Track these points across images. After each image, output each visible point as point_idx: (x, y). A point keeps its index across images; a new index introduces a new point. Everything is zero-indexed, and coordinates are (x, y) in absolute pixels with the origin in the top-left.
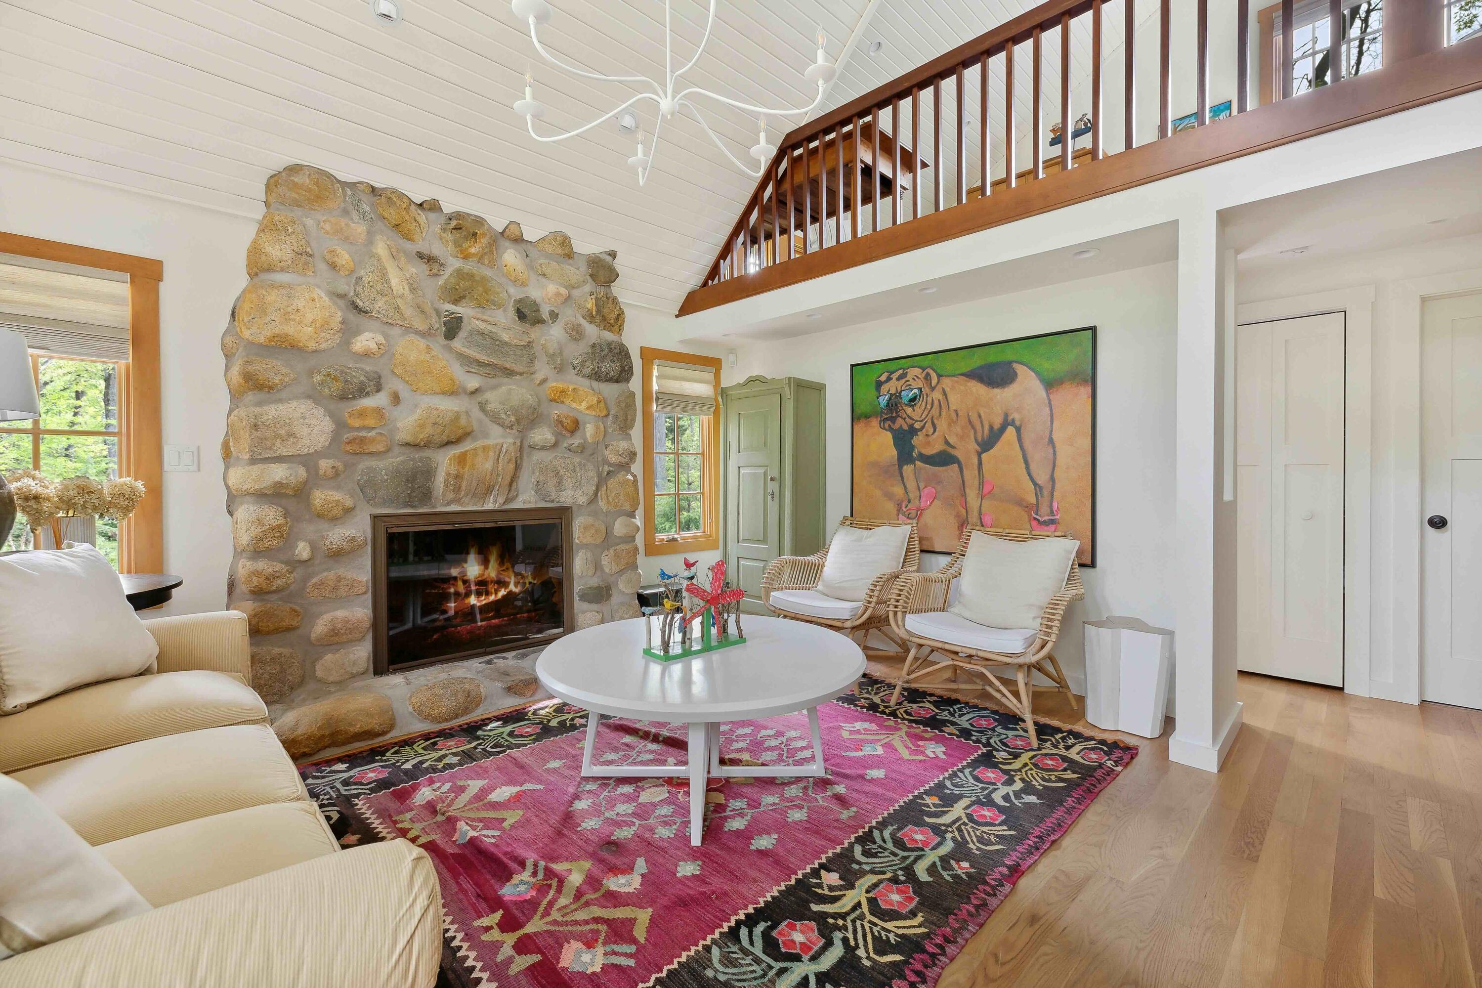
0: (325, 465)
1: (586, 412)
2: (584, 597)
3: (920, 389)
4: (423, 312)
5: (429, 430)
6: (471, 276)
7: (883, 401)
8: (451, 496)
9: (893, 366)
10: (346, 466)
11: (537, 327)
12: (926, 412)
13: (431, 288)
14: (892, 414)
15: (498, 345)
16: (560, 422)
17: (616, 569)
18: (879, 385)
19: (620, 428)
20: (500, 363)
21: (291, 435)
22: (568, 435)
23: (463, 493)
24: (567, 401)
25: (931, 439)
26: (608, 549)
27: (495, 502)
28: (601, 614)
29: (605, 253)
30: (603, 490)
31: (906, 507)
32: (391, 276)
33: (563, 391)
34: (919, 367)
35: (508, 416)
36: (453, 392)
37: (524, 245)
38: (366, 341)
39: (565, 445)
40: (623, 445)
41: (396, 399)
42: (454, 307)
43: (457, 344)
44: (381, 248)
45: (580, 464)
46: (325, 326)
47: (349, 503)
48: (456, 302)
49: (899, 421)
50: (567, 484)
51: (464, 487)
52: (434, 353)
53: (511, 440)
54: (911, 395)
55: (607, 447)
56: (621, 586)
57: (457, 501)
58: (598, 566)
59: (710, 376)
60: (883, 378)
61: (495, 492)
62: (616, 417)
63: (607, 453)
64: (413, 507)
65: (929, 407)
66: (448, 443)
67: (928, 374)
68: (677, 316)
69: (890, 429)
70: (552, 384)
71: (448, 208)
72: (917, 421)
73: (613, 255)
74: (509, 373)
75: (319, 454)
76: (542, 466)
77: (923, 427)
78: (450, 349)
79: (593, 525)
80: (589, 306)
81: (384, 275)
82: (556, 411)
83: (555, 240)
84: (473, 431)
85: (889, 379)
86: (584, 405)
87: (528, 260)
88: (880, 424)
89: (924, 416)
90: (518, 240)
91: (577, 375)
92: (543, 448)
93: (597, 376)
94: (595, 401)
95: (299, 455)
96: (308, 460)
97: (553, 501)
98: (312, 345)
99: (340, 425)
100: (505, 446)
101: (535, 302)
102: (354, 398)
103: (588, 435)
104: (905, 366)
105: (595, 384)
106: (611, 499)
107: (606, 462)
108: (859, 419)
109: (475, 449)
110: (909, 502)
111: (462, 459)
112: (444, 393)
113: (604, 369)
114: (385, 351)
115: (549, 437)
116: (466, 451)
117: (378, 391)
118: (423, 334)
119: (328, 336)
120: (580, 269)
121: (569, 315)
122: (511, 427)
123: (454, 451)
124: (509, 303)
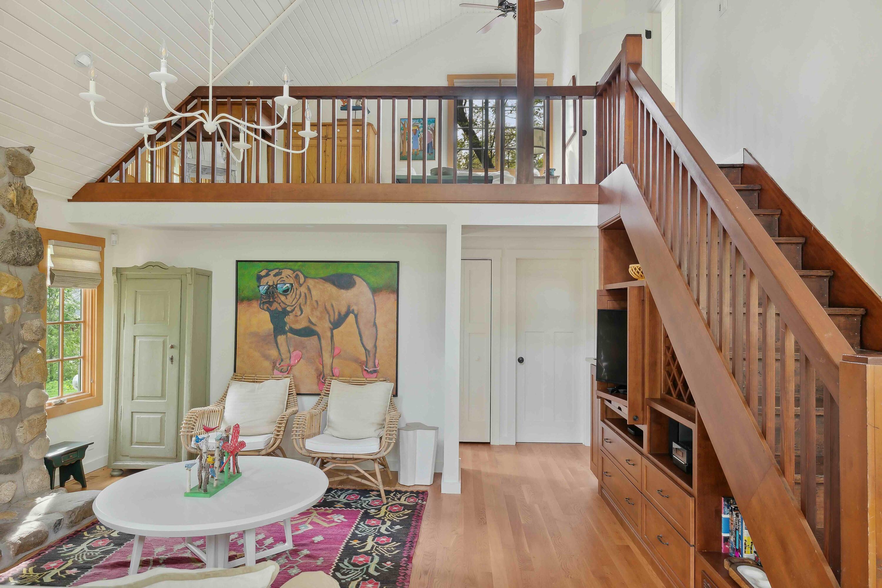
1: (6, 295)
3: (292, 285)
7: (263, 289)
9: (271, 266)
12: (295, 300)
14: (270, 299)
17: (29, 437)
18: (259, 278)
19: (34, 308)
25: (299, 318)
26: (22, 421)
28: (16, 484)
29: (24, 147)
30: (18, 366)
31: (279, 365)
34: (291, 269)
40: (36, 323)
49: (275, 306)
54: (285, 287)
55: (22, 326)
56: (31, 454)
58: (12, 439)
59: (96, 254)
60: (263, 273)
62: (31, 298)
63: (22, 332)
65: (298, 297)
67: (297, 275)
68: (69, 200)
69: (268, 310)
72: (289, 306)
73: (30, 150)
77: (293, 311)
79: (9, 401)
80: (10, 197)
85: (267, 275)
86: (4, 289)
88: (260, 306)
89: (294, 303)
93: (16, 262)
94: (13, 285)
103: (7, 316)
104: (280, 267)
105: (12, 268)
106: (24, 374)
107: (20, 340)
108: (242, 300)
110: (282, 360)
113: (22, 255)
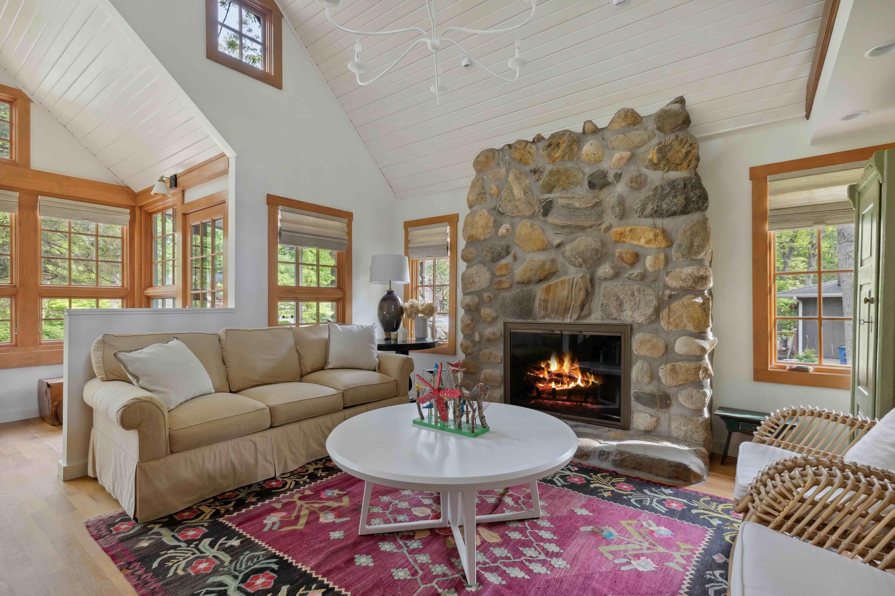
0: (486, 295)
1: (647, 246)
2: (639, 398)
4: (531, 204)
5: (529, 274)
6: (558, 172)
8: (543, 313)
10: (495, 296)
11: (605, 190)
13: (537, 188)
15: (573, 211)
16: (621, 258)
19: (683, 255)
20: (573, 223)
21: (473, 282)
22: (628, 267)
23: (549, 311)
24: (628, 240)
26: (666, 364)
27: (571, 318)
28: (655, 419)
29: (672, 103)
30: (665, 313)
32: (514, 190)
33: (621, 234)
35: (577, 259)
36: (546, 247)
37: (601, 133)
38: (502, 230)
39: (626, 275)
40: (689, 270)
41: (515, 258)
42: (549, 195)
43: (550, 219)
44: (511, 178)
45: (639, 290)
46: (487, 227)
47: (494, 314)
48: (550, 192)
50: (627, 306)
51: (549, 308)
52: (536, 227)
53: (581, 275)
55: (667, 274)
56: (681, 399)
57: (548, 316)
58: (653, 376)
61: (571, 311)
62: (680, 246)
63: (667, 279)
64: (524, 318)
66: (540, 281)
68: (807, 117)
70: (614, 230)
71: (546, 135)
73: (681, 101)
74: (582, 228)
75: (484, 290)
76: (605, 292)
78: (546, 222)
79: (649, 341)
80: (650, 156)
81: (511, 191)
82: (618, 251)
83: (619, 117)
84: (556, 272)
86: (642, 242)
87: (604, 142)
90: (596, 131)
91: (639, 217)
92: (605, 279)
93: (657, 213)
94: (651, 236)
95: (476, 291)
96: (479, 293)
97: (615, 319)
98: (482, 237)
99: (493, 275)
100: (575, 279)
101: (602, 172)
102: (498, 260)
103: (647, 265)
105: (659, 222)
106: (671, 320)
107: (666, 287)
109: (556, 283)
111: (548, 290)
112: (539, 250)
113: (665, 206)
114: (511, 232)
115: (607, 270)
116: (551, 285)
117: (508, 255)
118: (532, 217)
119: (489, 231)
120: (649, 128)
121: (631, 171)
122: (581, 266)
123: (545, 285)
124: (584, 180)
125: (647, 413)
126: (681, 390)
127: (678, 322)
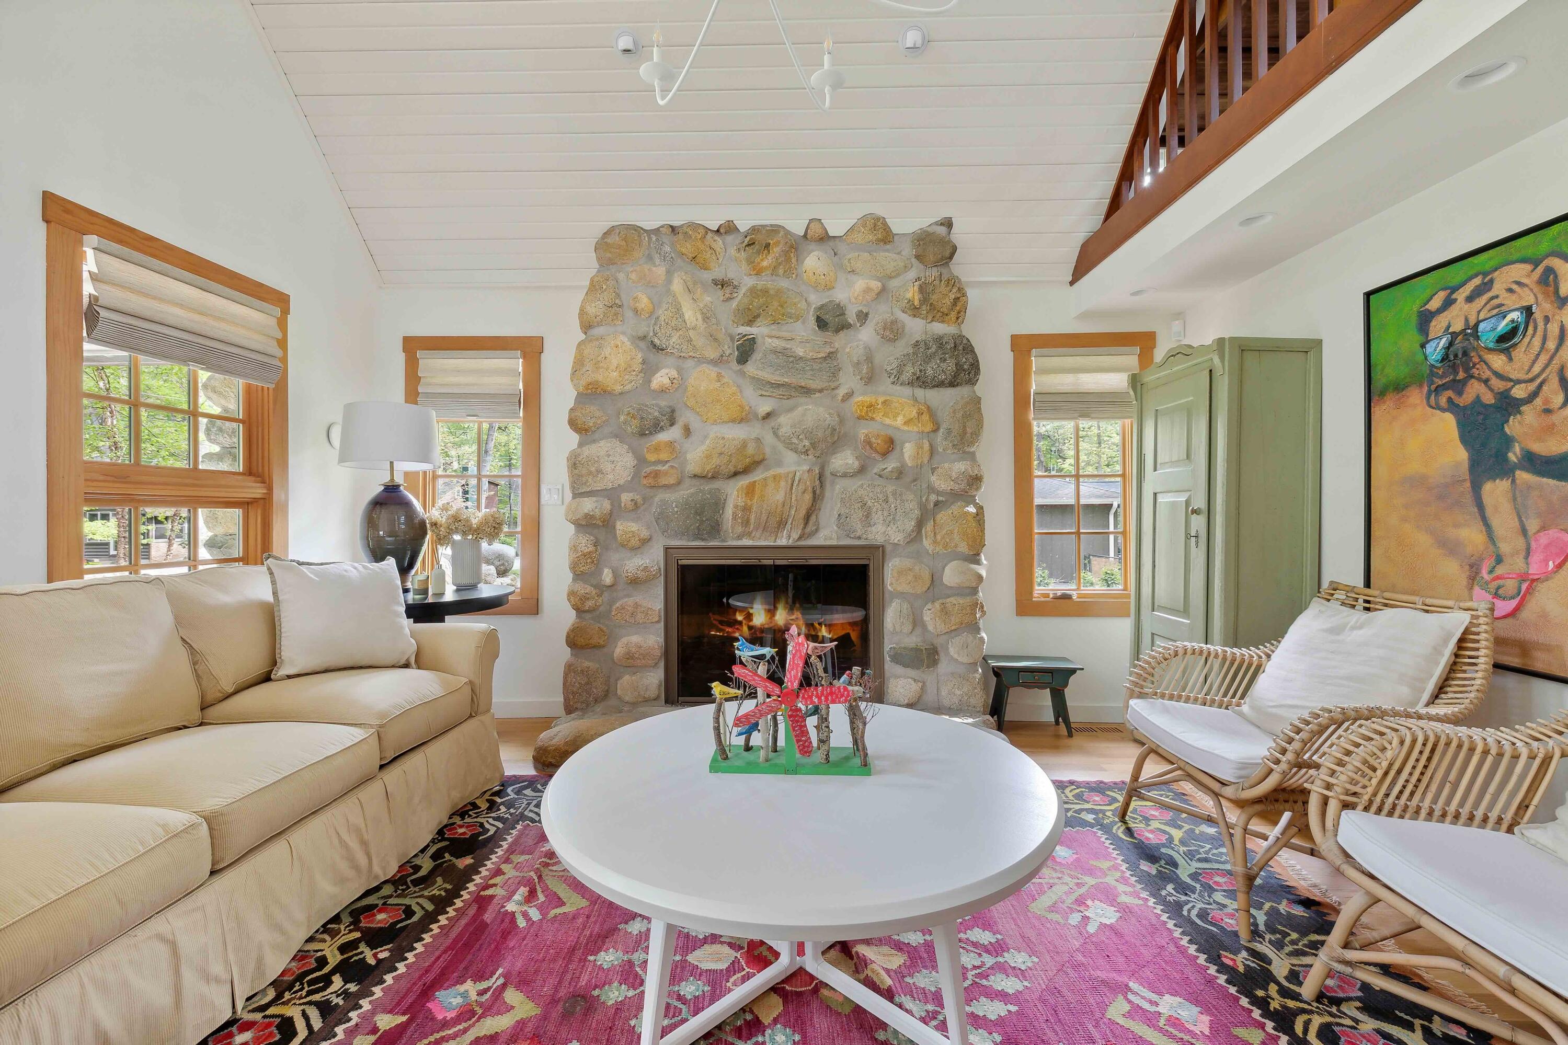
0: (626, 497)
1: (906, 428)
2: (897, 658)
3: (1528, 311)
4: (716, 340)
5: (716, 461)
6: (765, 291)
7: (1435, 350)
8: (739, 529)
9: (1455, 274)
10: (645, 499)
11: (842, 334)
12: (1543, 359)
13: (725, 313)
14: (1456, 373)
15: (792, 362)
16: (868, 443)
17: (942, 627)
18: (1425, 319)
19: (954, 445)
20: (794, 381)
21: (599, 471)
22: (878, 457)
23: (752, 526)
24: (878, 417)
25: (1555, 418)
26: (933, 602)
27: (789, 537)
28: (920, 684)
29: (936, 223)
30: (929, 526)
31: (1491, 572)
32: (684, 310)
33: (871, 406)
34: (1523, 261)
35: (801, 440)
36: (744, 418)
37: (831, 243)
38: (661, 379)
39: (875, 470)
40: (961, 467)
41: (687, 431)
42: (748, 328)
43: (751, 368)
44: (677, 286)
45: (894, 494)
46: (628, 369)
47: (645, 533)
48: (750, 323)
49: (1474, 390)
50: (877, 517)
51: (752, 521)
52: (725, 380)
53: (806, 468)
54: (1503, 326)
55: (933, 470)
56: (952, 651)
57: (749, 535)
58: (917, 622)
59: (1131, 359)
60: (1434, 304)
61: (788, 526)
62: (949, 431)
63: (933, 478)
64: (703, 540)
65: (1551, 345)
66: (736, 474)
67: (1550, 271)
68: (1072, 283)
69: (1452, 407)
70: (858, 398)
71: (743, 226)
72: (1519, 382)
73: (948, 223)
74: (807, 391)
75: (621, 488)
76: (844, 496)
77: (1535, 395)
78: (742, 374)
79: (910, 570)
80: (909, 295)
81: (678, 310)
82: (863, 431)
83: (864, 226)
84: (763, 460)
85: (1448, 303)
86: (900, 421)
87: (836, 259)
88: (1428, 398)
89: (1537, 369)
90: (825, 238)
91: (893, 383)
92: (845, 475)
93: (920, 381)
94: (914, 413)
95: (606, 490)
96: (612, 494)
97: (859, 538)
98: (618, 388)
99: (641, 461)
100: (798, 474)
101: (838, 305)
102: (651, 433)
103: (906, 456)
104: (1487, 267)
105: (920, 393)
106: (939, 537)
107: (931, 489)
108: (1383, 393)
109: (765, 479)
110: (1499, 560)
111: (750, 490)
112: (733, 421)
113: (930, 372)
114: (678, 385)
115: (850, 462)
116: (755, 482)
117: (672, 425)
118: (718, 362)
119: (632, 378)
120: (903, 253)
121: (881, 313)
122: (806, 453)
123: (744, 481)
124: (808, 313)
125: (908, 677)
126: (953, 638)
127: (948, 540)
